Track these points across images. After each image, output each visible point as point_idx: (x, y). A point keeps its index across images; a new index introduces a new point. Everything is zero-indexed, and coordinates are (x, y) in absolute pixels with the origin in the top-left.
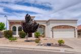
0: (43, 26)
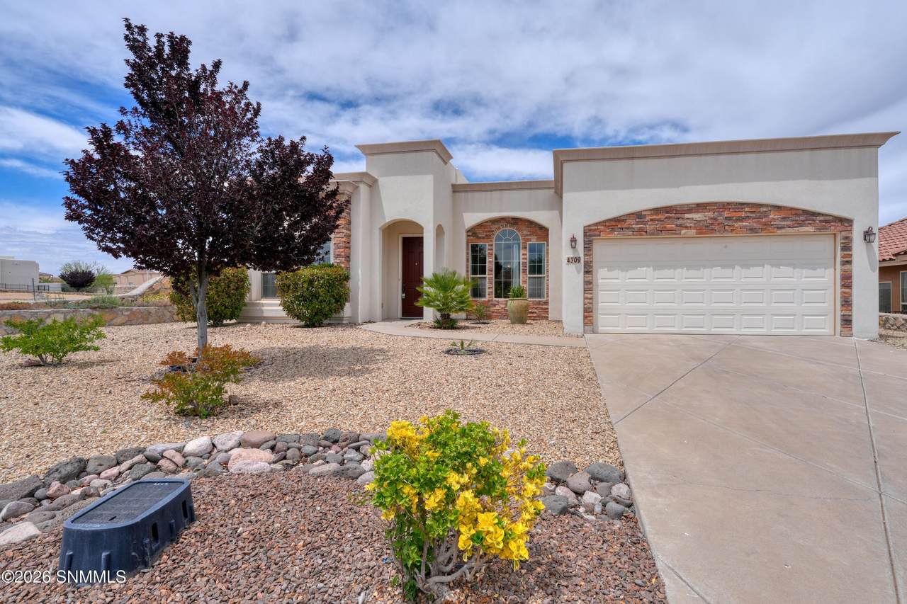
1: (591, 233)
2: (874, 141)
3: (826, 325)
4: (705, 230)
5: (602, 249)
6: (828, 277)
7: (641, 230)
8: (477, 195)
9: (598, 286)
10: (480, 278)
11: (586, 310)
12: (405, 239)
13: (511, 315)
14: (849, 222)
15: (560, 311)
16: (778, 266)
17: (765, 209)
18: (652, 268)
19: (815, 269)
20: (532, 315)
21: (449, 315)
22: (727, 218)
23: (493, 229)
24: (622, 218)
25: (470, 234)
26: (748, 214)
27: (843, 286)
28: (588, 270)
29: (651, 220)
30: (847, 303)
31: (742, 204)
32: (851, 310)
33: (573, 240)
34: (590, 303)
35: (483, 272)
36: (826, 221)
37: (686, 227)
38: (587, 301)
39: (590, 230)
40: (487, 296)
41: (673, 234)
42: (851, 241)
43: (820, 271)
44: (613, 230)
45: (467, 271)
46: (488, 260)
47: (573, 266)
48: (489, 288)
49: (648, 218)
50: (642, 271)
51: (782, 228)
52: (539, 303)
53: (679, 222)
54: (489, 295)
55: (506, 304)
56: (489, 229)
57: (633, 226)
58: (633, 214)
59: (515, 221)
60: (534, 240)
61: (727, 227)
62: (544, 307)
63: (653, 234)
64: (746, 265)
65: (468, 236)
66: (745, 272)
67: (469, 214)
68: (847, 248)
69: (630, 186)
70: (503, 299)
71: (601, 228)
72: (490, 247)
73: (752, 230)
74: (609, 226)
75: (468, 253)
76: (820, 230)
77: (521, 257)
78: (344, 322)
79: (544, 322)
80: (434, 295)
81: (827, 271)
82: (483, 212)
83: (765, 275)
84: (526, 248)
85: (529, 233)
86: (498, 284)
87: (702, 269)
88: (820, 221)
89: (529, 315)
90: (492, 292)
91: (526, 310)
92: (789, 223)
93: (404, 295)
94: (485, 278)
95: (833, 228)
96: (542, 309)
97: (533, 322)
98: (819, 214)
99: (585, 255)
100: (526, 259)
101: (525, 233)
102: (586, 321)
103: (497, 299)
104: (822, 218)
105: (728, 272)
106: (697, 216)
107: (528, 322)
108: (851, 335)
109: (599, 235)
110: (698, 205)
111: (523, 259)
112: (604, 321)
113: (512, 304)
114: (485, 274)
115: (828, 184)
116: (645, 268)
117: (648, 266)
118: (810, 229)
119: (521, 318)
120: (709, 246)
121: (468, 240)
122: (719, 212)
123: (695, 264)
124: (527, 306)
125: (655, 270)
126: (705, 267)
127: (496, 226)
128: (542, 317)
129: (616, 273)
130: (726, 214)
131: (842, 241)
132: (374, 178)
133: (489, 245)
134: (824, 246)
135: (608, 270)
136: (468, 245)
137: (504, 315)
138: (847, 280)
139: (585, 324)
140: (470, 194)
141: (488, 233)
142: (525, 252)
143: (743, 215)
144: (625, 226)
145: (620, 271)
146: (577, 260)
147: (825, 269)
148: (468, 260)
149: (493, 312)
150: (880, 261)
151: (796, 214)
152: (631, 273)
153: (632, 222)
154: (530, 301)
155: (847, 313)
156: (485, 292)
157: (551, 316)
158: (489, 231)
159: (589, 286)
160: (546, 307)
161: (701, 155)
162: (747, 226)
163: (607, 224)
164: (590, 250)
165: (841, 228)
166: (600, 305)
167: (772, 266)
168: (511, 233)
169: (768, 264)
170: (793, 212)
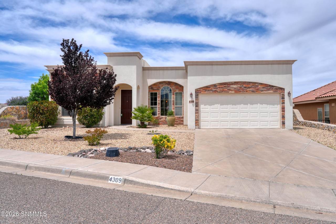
0: (176, 84)
1: (198, 92)
2: (290, 62)
3: (278, 125)
4: (237, 91)
5: (202, 97)
6: (278, 108)
7: (215, 91)
8: (153, 71)
9: (200, 111)
10: (154, 107)
11: (196, 120)
12: (122, 91)
13: (168, 123)
14: (284, 89)
15: (187, 121)
16: (262, 104)
17: (257, 84)
18: (220, 105)
19: (274, 105)
20: (176, 123)
21: (144, 123)
22: (245, 87)
23: (160, 86)
24: (209, 86)
25: (150, 88)
26: (252, 86)
27: (282, 111)
28: (197, 105)
29: (219, 87)
30: (283, 117)
31: (250, 82)
32: (285, 119)
33: (191, 94)
34: (198, 118)
35: (156, 104)
36: (276, 89)
37: (231, 90)
38: (196, 117)
39: (198, 90)
40: (157, 115)
41: (226, 92)
42: (284, 96)
43: (276, 106)
44: (206, 91)
45: (149, 104)
46: (158, 99)
47: (191, 104)
48: (158, 111)
49: (218, 87)
50: (216, 106)
51: (263, 91)
52: (180, 118)
53: (229, 88)
54: (158, 114)
55: (166, 118)
56: (158, 86)
57: (213, 89)
58: (213, 85)
59: (169, 83)
60: (177, 91)
61: (245, 90)
62: (181, 119)
63: (220, 92)
64: (252, 104)
65: (149, 89)
66: (251, 106)
67: (150, 80)
68: (283, 98)
69: (212, 75)
70: (164, 116)
71: (201, 90)
72: (159, 94)
73: (253, 91)
74: (204, 89)
75: (149, 96)
76: (274, 92)
77: (172, 98)
78: (100, 126)
79: (182, 126)
80: (138, 115)
81: (278, 106)
82: (156, 79)
83: (258, 107)
84: (174, 94)
85: (175, 88)
86: (162, 109)
87: (237, 105)
88: (275, 89)
89: (175, 123)
90: (160, 113)
91: (174, 121)
92: (265, 89)
93: (122, 115)
94: (157, 107)
95: (279, 91)
96: (181, 120)
97: (177, 126)
98: (274, 86)
99: (196, 100)
100: (174, 99)
101: (174, 88)
102: (196, 124)
103: (162, 116)
104: (275, 88)
105: (246, 106)
106: (235, 86)
107: (175, 126)
108: (285, 128)
109: (201, 93)
110: (235, 82)
111: (173, 99)
112: (203, 124)
113: (168, 118)
114: (156, 105)
115: (277, 76)
116: (217, 105)
117: (219, 104)
118: (272, 91)
119: (172, 124)
120: (239, 97)
121: (149, 90)
122: (242, 85)
123: (235, 103)
124: (174, 119)
125: (221, 105)
126: (238, 104)
127: (161, 85)
128: (181, 124)
129: (207, 106)
130: (244, 86)
131: (282, 96)
132: (111, 66)
133: (158, 93)
134: (277, 97)
135: (204, 105)
136: (149, 93)
137: (165, 123)
138: (283, 109)
139: (196, 125)
140: (150, 71)
141: (158, 88)
142: (173, 96)
143: (250, 86)
144: (210, 89)
145: (208, 106)
146: (193, 102)
147: (277, 105)
148: (149, 99)
149: (160, 122)
150: (293, 102)
151: (267, 86)
152: (212, 106)
153: (212, 88)
154: (176, 117)
155: (283, 120)
156: (157, 113)
157: (184, 123)
158: (158, 87)
159: (197, 111)
160: (183, 119)
161: (235, 65)
162: (251, 90)
163: (204, 88)
164: (198, 98)
165: (281, 91)
166: (201, 118)
167: (260, 104)
168: (168, 88)
169: (259, 103)
170: (266, 85)
